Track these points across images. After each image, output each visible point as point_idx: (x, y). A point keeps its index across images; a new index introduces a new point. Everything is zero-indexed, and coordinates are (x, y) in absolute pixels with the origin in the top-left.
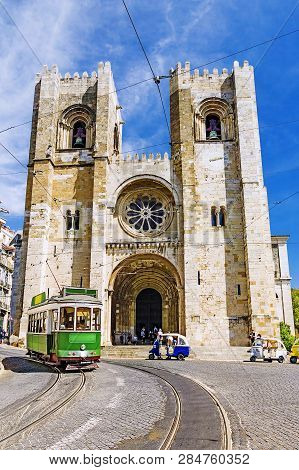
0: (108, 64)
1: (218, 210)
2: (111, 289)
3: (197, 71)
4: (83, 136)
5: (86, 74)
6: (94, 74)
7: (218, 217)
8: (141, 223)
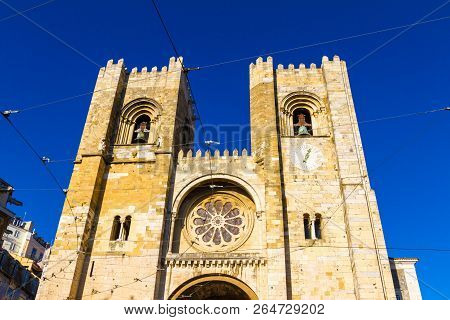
0: (180, 59)
4: (145, 130)
5: (155, 69)
6: (164, 69)
7: (313, 227)
8: (210, 233)
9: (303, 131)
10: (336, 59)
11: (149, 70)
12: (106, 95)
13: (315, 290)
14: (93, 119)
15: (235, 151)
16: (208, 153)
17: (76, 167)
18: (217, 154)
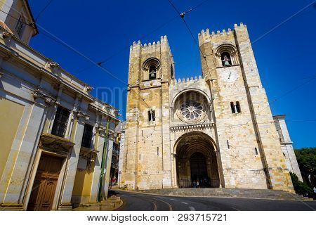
0: (165, 37)
1: (235, 104)
2: (175, 153)
3: (213, 33)
4: (154, 72)
5: (154, 43)
6: (158, 42)
7: (235, 108)
8: (189, 114)
9: (227, 63)
10: (241, 25)
11: (152, 44)
12: (135, 59)
13: (239, 135)
14: (132, 70)
15: (196, 77)
16: (184, 79)
17: (128, 93)
18: (188, 80)
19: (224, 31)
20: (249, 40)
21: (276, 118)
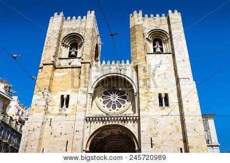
0: (93, 12)
1: (163, 96)
2: (88, 150)
3: (146, 16)
4: (75, 50)
5: (80, 17)
6: (84, 17)
7: (164, 100)
8: (110, 103)
9: (158, 50)
10: (176, 12)
11: (77, 18)
12: (54, 32)
13: (165, 132)
14: (48, 45)
15: (123, 61)
16: (109, 62)
17: (40, 70)
18: (113, 63)
19: (158, 15)
20: (182, 28)
21: (205, 116)
